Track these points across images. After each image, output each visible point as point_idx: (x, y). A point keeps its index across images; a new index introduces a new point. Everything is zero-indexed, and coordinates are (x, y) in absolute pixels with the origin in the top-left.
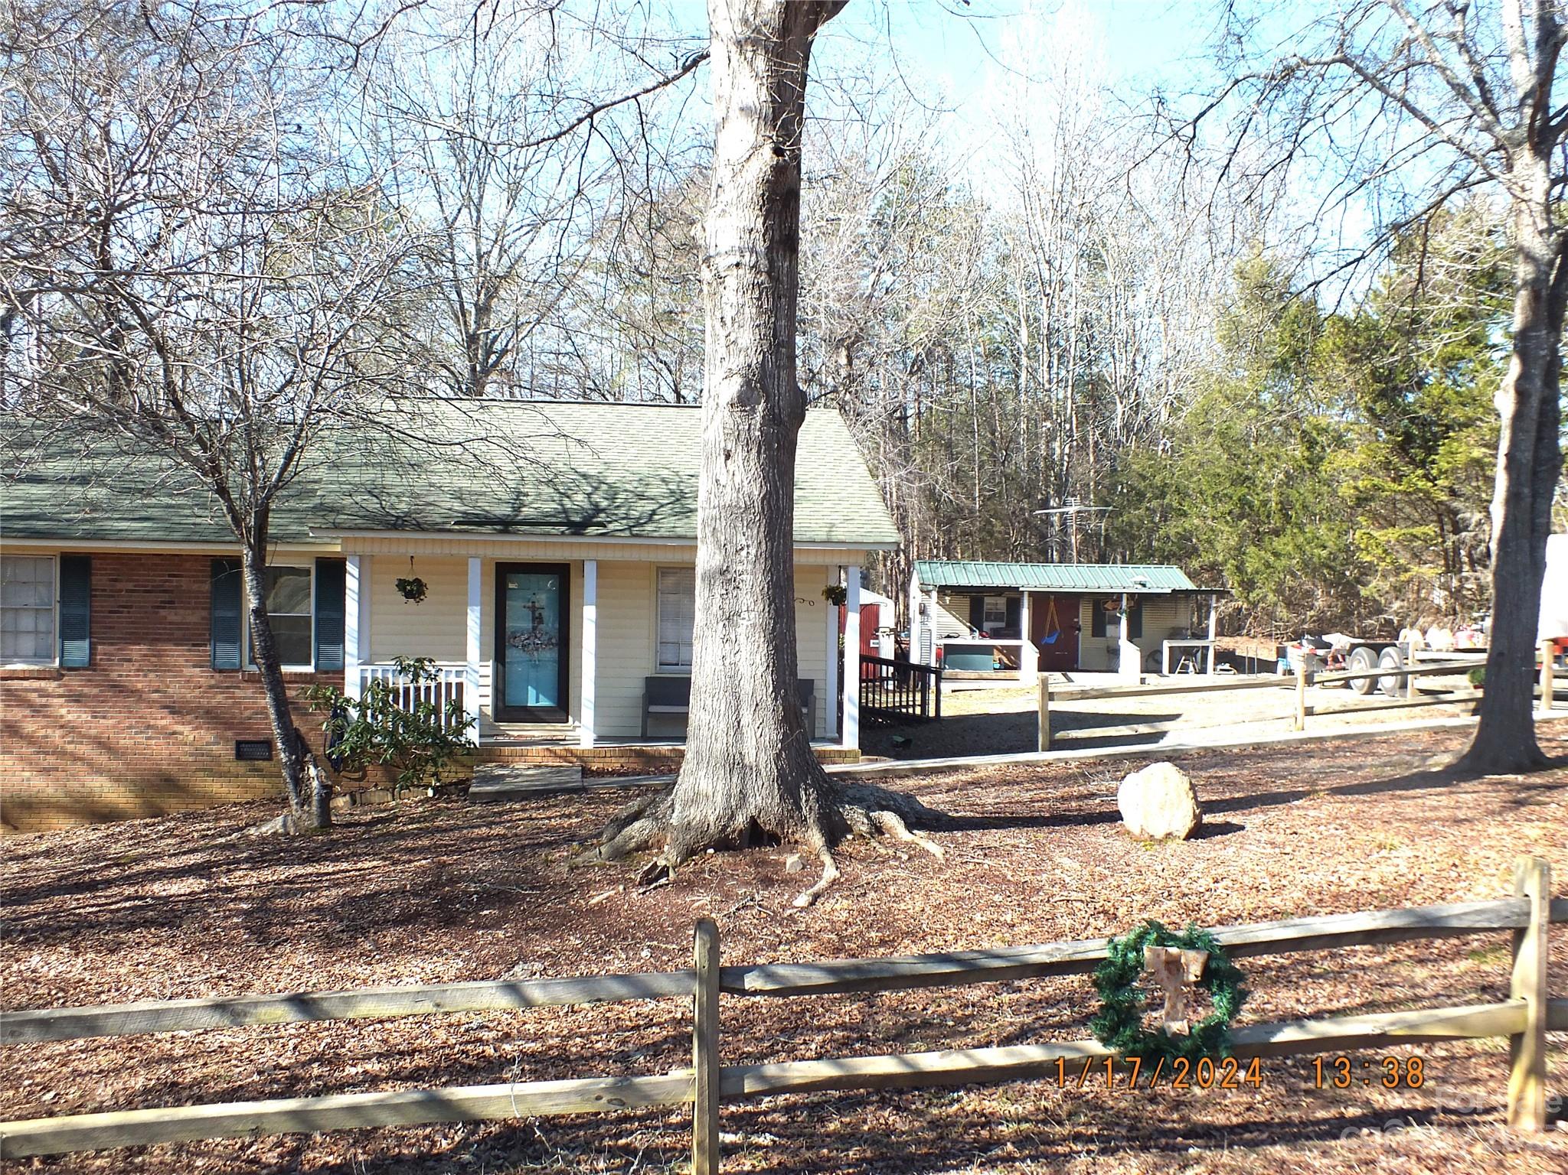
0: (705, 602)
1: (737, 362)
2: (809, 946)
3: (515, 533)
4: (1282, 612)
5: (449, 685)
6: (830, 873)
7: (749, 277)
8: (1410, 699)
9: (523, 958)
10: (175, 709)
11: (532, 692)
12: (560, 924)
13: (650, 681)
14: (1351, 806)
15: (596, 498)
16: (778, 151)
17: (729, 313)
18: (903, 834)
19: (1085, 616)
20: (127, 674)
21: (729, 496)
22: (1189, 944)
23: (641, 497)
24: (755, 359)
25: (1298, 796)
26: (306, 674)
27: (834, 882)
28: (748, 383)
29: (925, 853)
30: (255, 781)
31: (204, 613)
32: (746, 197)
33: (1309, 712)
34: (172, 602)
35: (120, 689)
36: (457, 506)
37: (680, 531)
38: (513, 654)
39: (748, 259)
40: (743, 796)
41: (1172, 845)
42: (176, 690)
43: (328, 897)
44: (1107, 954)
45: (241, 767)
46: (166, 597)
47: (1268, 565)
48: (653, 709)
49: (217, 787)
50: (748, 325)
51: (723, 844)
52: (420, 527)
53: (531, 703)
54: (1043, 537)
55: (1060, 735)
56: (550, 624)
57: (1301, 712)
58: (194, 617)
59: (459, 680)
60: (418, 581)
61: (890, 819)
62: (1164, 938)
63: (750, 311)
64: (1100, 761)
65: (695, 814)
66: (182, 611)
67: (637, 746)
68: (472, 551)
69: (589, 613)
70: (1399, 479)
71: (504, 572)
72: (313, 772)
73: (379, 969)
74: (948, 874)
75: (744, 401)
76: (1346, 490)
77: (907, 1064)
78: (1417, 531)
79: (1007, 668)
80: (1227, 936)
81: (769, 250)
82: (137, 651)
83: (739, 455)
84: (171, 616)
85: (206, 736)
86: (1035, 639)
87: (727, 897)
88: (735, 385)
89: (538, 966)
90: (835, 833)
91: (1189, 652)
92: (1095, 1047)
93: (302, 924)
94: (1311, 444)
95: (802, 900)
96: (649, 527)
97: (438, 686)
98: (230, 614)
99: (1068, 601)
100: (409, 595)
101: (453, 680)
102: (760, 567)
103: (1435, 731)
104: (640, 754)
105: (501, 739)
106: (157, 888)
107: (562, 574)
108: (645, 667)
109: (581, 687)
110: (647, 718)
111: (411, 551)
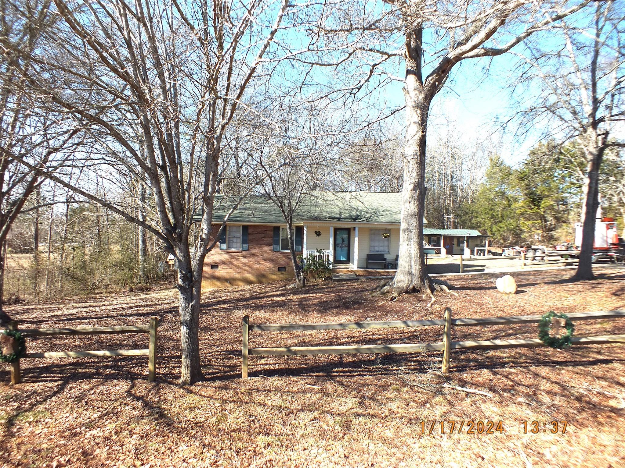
0: (403, 236)
1: (413, 181)
2: (433, 316)
3: (340, 221)
4: (502, 241)
6: (433, 299)
7: (415, 161)
8: (546, 262)
9: (368, 317)
10: (265, 260)
11: (342, 257)
12: (374, 309)
13: (368, 255)
14: (551, 287)
15: (357, 213)
16: (423, 132)
17: (410, 170)
18: (448, 291)
19: (455, 242)
20: (254, 251)
21: (410, 212)
22: (561, 317)
23: (367, 213)
24: (417, 180)
25: (536, 284)
27: (435, 301)
28: (415, 185)
29: (454, 295)
30: (282, 276)
31: (272, 239)
32: (415, 143)
33: (525, 265)
34: (265, 236)
35: (253, 255)
36: (327, 215)
37: (377, 221)
38: (337, 248)
39: (415, 157)
40: (412, 281)
41: (511, 295)
42: (265, 255)
43: (315, 302)
44: (541, 319)
45: (279, 273)
47: (498, 230)
48: (369, 261)
49: (274, 277)
50: (415, 172)
51: (407, 292)
52: (320, 220)
53: (342, 259)
54: (443, 223)
55: (465, 269)
56: (346, 242)
57: (523, 265)
58: (270, 239)
60: (319, 232)
61: (444, 287)
62: (555, 315)
63: (416, 169)
64: (476, 275)
65: (400, 285)
66: (267, 238)
67: (367, 270)
68: (331, 225)
69: (357, 239)
70: (531, 209)
71: (336, 230)
72: (301, 274)
73: (336, 318)
74: (461, 300)
75: (414, 190)
76: (518, 212)
77: (492, 343)
78: (536, 222)
79: (437, 253)
80: (569, 315)
81: (420, 155)
82: (256, 247)
83: (412, 202)
84: (265, 239)
85: (272, 266)
86: (444, 247)
87: (412, 304)
88: (412, 186)
89: (372, 319)
90: (433, 290)
91: (481, 250)
92: (539, 341)
93: (312, 308)
94: (509, 201)
95: (429, 305)
96: (370, 220)
97: (323, 255)
98: (277, 239)
99: (451, 238)
100: (317, 235)
101: (327, 254)
102: (417, 228)
103: (558, 270)
104: (368, 271)
105: (337, 267)
106: (275, 299)
107: (348, 231)
108: (367, 252)
109: (354, 256)
110: (368, 263)
111: (318, 225)
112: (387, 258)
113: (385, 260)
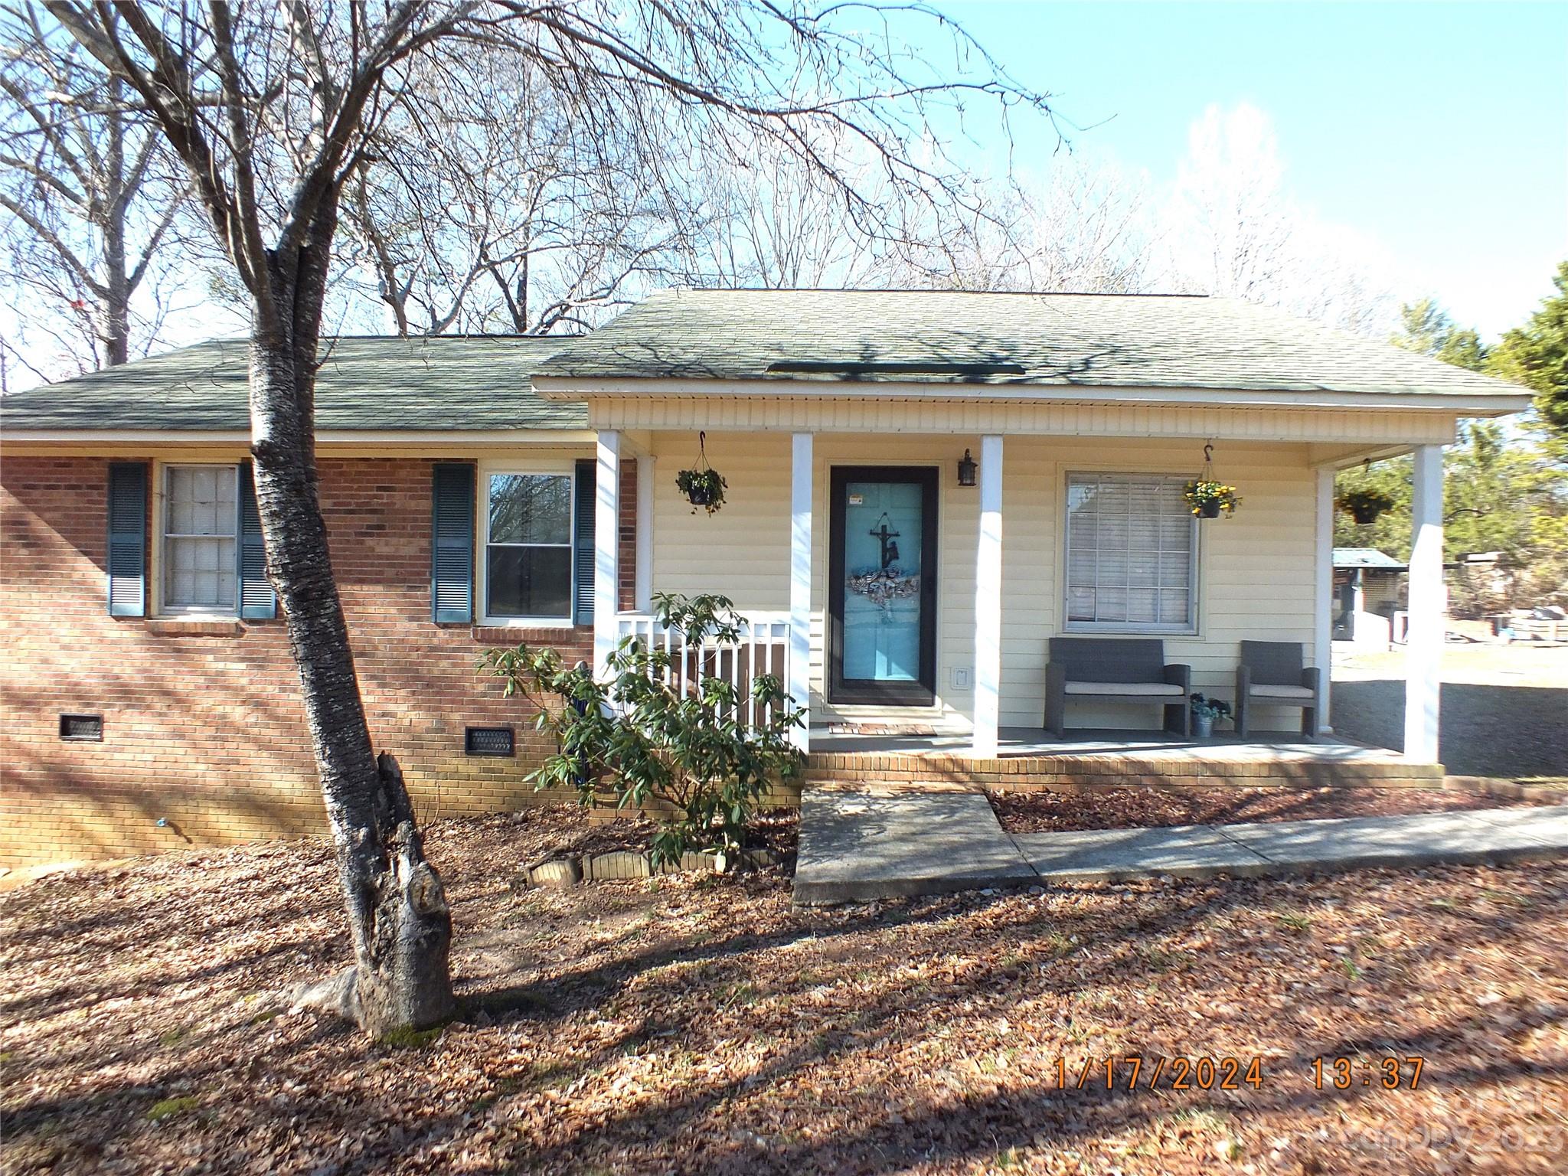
3: (872, 382)
5: (760, 649)
10: (387, 682)
11: (881, 660)
13: (1058, 647)
23: (1056, 349)
26: (561, 631)
30: (492, 786)
31: (424, 543)
34: (381, 527)
38: (852, 601)
42: (389, 653)
45: (471, 765)
46: (373, 519)
48: (1073, 688)
49: (440, 793)
52: (716, 375)
53: (880, 675)
56: (909, 553)
58: (410, 548)
59: (777, 641)
60: (712, 476)
66: (394, 540)
68: (798, 421)
69: (991, 524)
71: (843, 480)
84: (382, 547)
85: (426, 719)
97: (743, 651)
98: (457, 543)
100: (697, 497)
101: (768, 640)
105: (840, 733)
107: (923, 485)
108: (1048, 624)
109: (969, 651)
110: (1055, 700)
111: (699, 420)
112: (1194, 665)
113: (1176, 674)
